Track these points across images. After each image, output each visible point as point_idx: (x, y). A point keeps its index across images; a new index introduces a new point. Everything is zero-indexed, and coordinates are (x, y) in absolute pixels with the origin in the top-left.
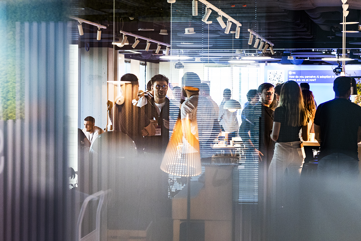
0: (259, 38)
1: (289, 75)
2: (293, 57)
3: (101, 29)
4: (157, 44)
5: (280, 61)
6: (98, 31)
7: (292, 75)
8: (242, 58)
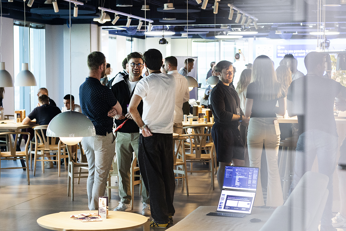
0: (240, 13)
1: (277, 49)
2: (281, 32)
3: (77, 5)
4: (139, 20)
5: (268, 35)
6: (74, 8)
7: (282, 49)
8: (228, 33)
